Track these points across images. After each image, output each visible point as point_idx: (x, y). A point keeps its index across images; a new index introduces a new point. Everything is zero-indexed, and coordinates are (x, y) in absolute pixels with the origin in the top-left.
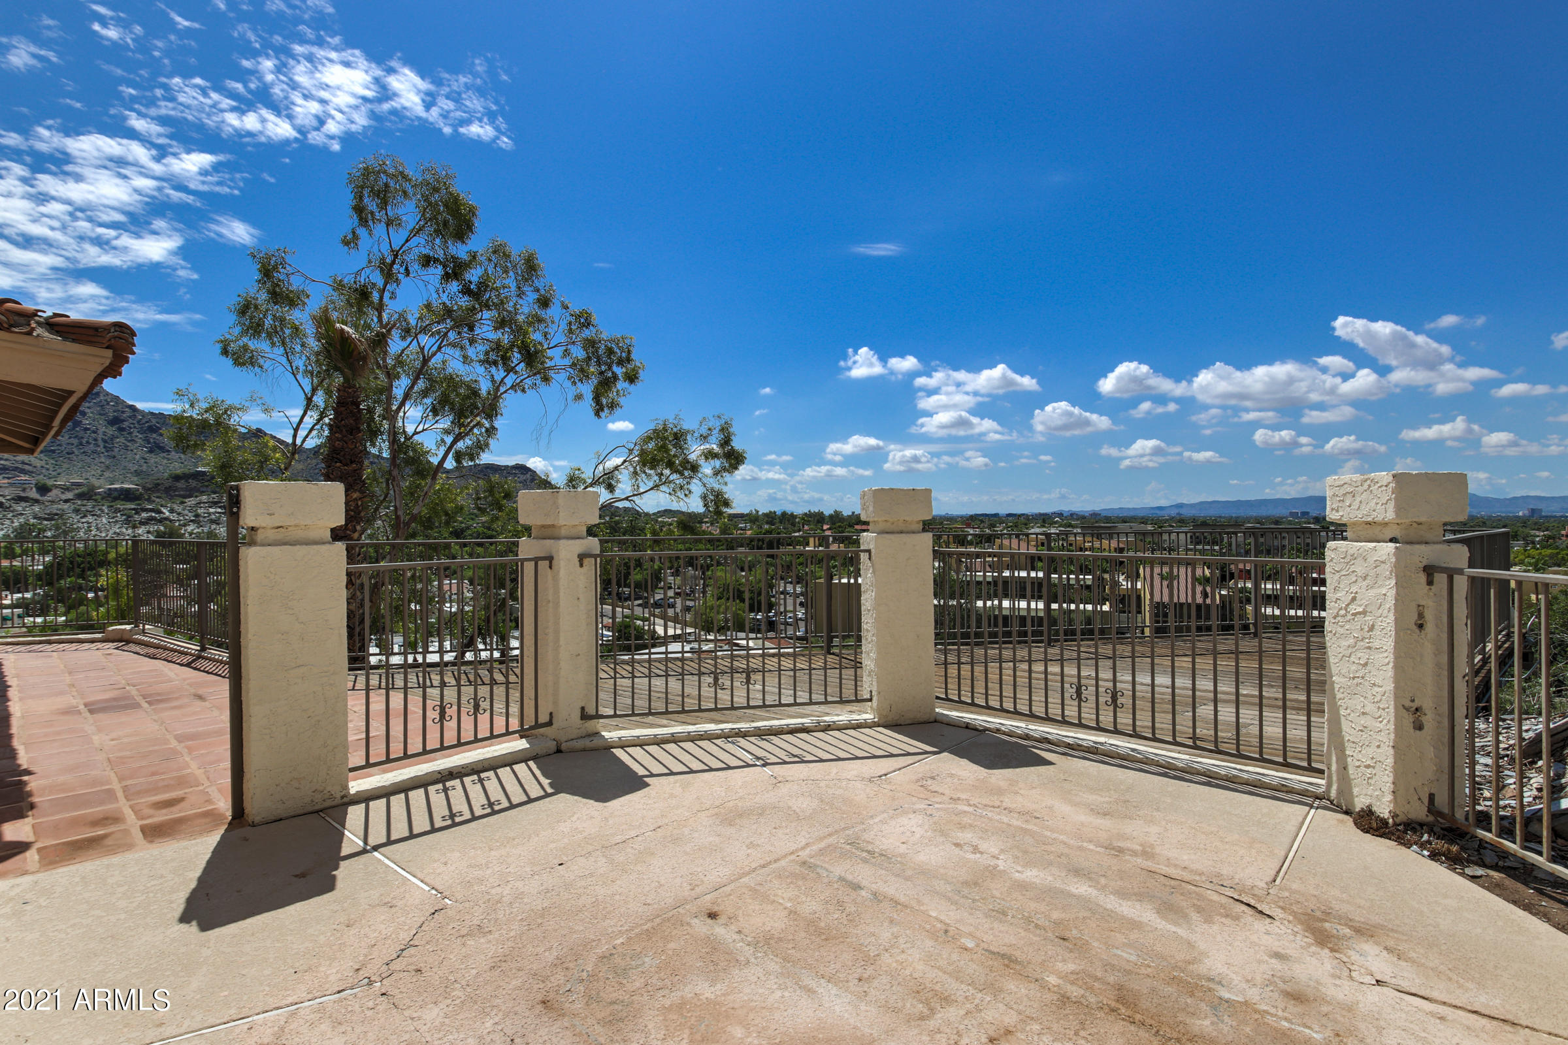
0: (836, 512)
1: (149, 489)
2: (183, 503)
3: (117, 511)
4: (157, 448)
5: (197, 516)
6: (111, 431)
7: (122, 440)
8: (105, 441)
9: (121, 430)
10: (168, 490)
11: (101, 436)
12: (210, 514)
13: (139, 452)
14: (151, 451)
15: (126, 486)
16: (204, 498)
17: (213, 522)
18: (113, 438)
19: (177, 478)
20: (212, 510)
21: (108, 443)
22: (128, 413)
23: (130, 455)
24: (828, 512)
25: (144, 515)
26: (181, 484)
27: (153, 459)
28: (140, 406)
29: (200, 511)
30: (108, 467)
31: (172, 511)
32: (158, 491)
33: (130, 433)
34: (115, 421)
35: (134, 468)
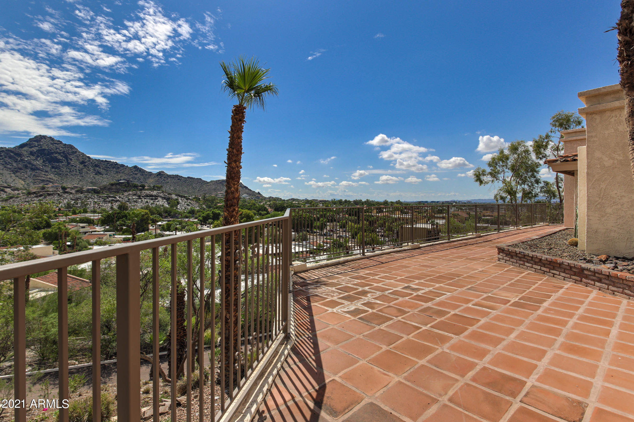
0: (367, 200)
1: (102, 189)
2: (123, 194)
3: (100, 197)
4: (98, 173)
5: (129, 199)
6: (81, 166)
7: (85, 170)
8: (79, 170)
9: (85, 166)
10: (109, 189)
11: (77, 168)
12: (133, 199)
13: (91, 175)
14: (96, 174)
15: (94, 188)
16: (131, 192)
17: (135, 201)
18: (82, 169)
19: (112, 185)
20: (134, 197)
21: (80, 171)
22: (87, 159)
23: (88, 176)
24: (364, 200)
25: (110, 199)
26: (114, 187)
27: (97, 177)
28: (91, 156)
29: (130, 197)
30: (81, 180)
31: (120, 197)
32: (105, 190)
33: (88, 167)
34: (82, 163)
35: (90, 181)
